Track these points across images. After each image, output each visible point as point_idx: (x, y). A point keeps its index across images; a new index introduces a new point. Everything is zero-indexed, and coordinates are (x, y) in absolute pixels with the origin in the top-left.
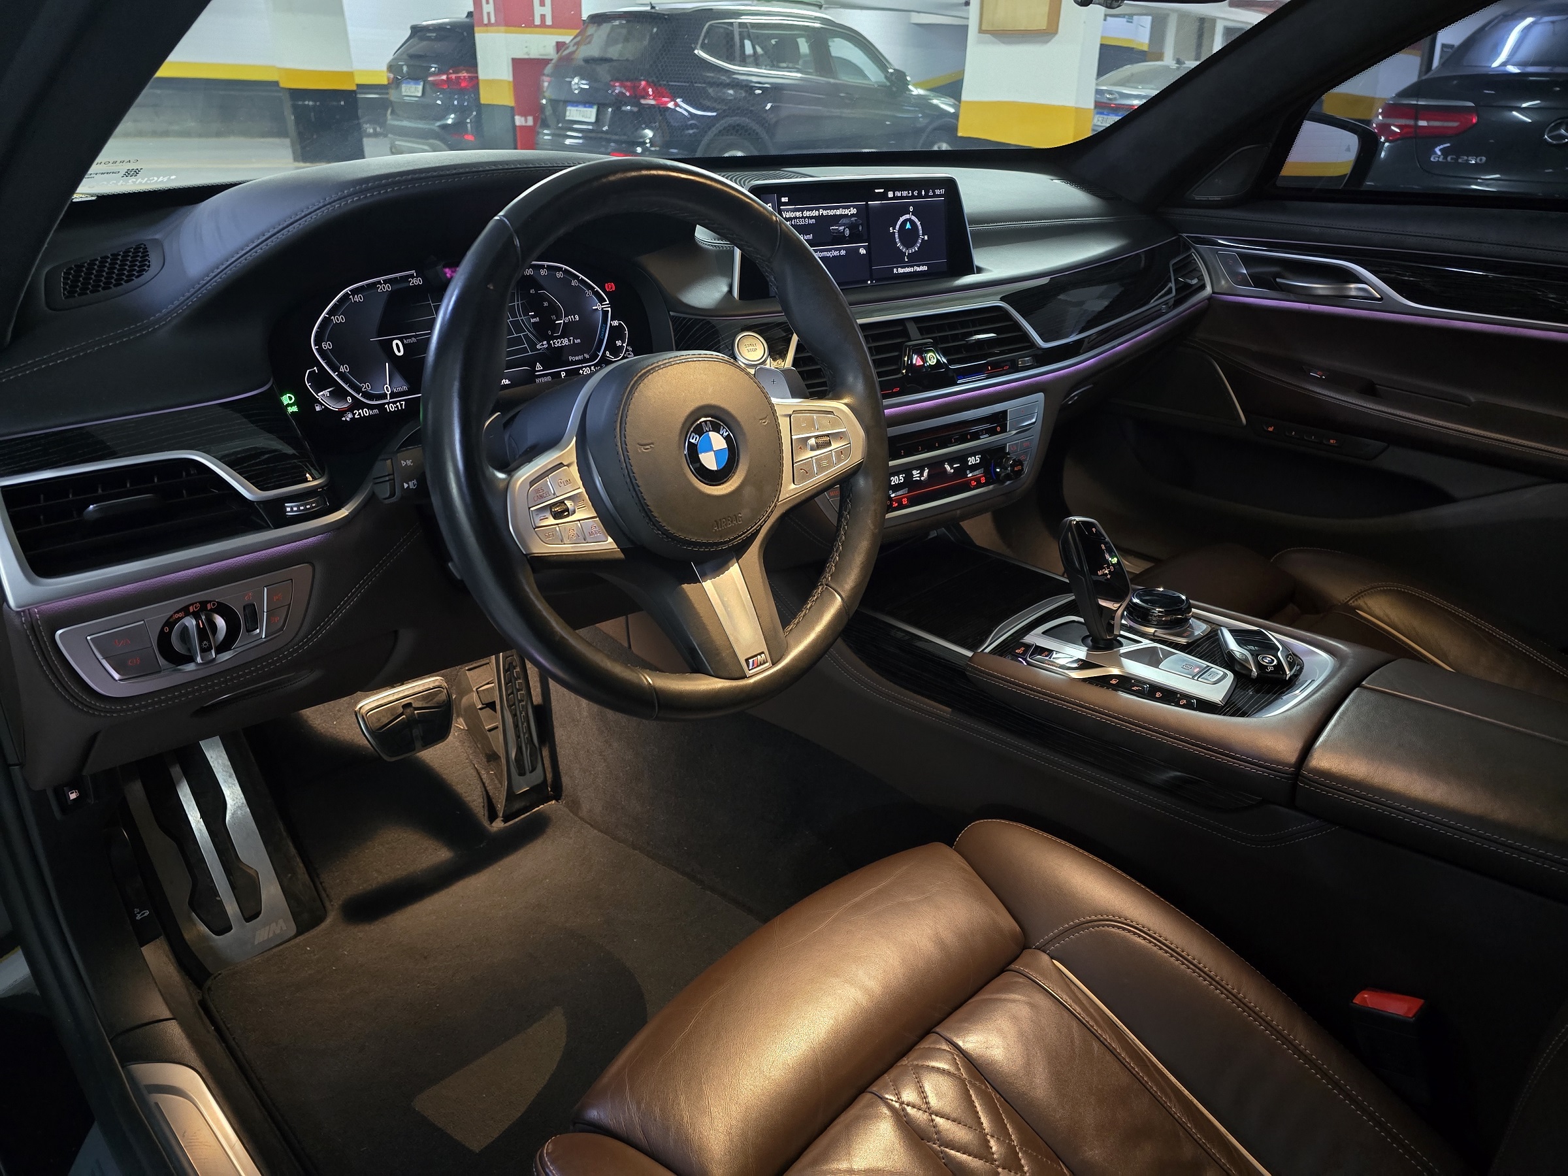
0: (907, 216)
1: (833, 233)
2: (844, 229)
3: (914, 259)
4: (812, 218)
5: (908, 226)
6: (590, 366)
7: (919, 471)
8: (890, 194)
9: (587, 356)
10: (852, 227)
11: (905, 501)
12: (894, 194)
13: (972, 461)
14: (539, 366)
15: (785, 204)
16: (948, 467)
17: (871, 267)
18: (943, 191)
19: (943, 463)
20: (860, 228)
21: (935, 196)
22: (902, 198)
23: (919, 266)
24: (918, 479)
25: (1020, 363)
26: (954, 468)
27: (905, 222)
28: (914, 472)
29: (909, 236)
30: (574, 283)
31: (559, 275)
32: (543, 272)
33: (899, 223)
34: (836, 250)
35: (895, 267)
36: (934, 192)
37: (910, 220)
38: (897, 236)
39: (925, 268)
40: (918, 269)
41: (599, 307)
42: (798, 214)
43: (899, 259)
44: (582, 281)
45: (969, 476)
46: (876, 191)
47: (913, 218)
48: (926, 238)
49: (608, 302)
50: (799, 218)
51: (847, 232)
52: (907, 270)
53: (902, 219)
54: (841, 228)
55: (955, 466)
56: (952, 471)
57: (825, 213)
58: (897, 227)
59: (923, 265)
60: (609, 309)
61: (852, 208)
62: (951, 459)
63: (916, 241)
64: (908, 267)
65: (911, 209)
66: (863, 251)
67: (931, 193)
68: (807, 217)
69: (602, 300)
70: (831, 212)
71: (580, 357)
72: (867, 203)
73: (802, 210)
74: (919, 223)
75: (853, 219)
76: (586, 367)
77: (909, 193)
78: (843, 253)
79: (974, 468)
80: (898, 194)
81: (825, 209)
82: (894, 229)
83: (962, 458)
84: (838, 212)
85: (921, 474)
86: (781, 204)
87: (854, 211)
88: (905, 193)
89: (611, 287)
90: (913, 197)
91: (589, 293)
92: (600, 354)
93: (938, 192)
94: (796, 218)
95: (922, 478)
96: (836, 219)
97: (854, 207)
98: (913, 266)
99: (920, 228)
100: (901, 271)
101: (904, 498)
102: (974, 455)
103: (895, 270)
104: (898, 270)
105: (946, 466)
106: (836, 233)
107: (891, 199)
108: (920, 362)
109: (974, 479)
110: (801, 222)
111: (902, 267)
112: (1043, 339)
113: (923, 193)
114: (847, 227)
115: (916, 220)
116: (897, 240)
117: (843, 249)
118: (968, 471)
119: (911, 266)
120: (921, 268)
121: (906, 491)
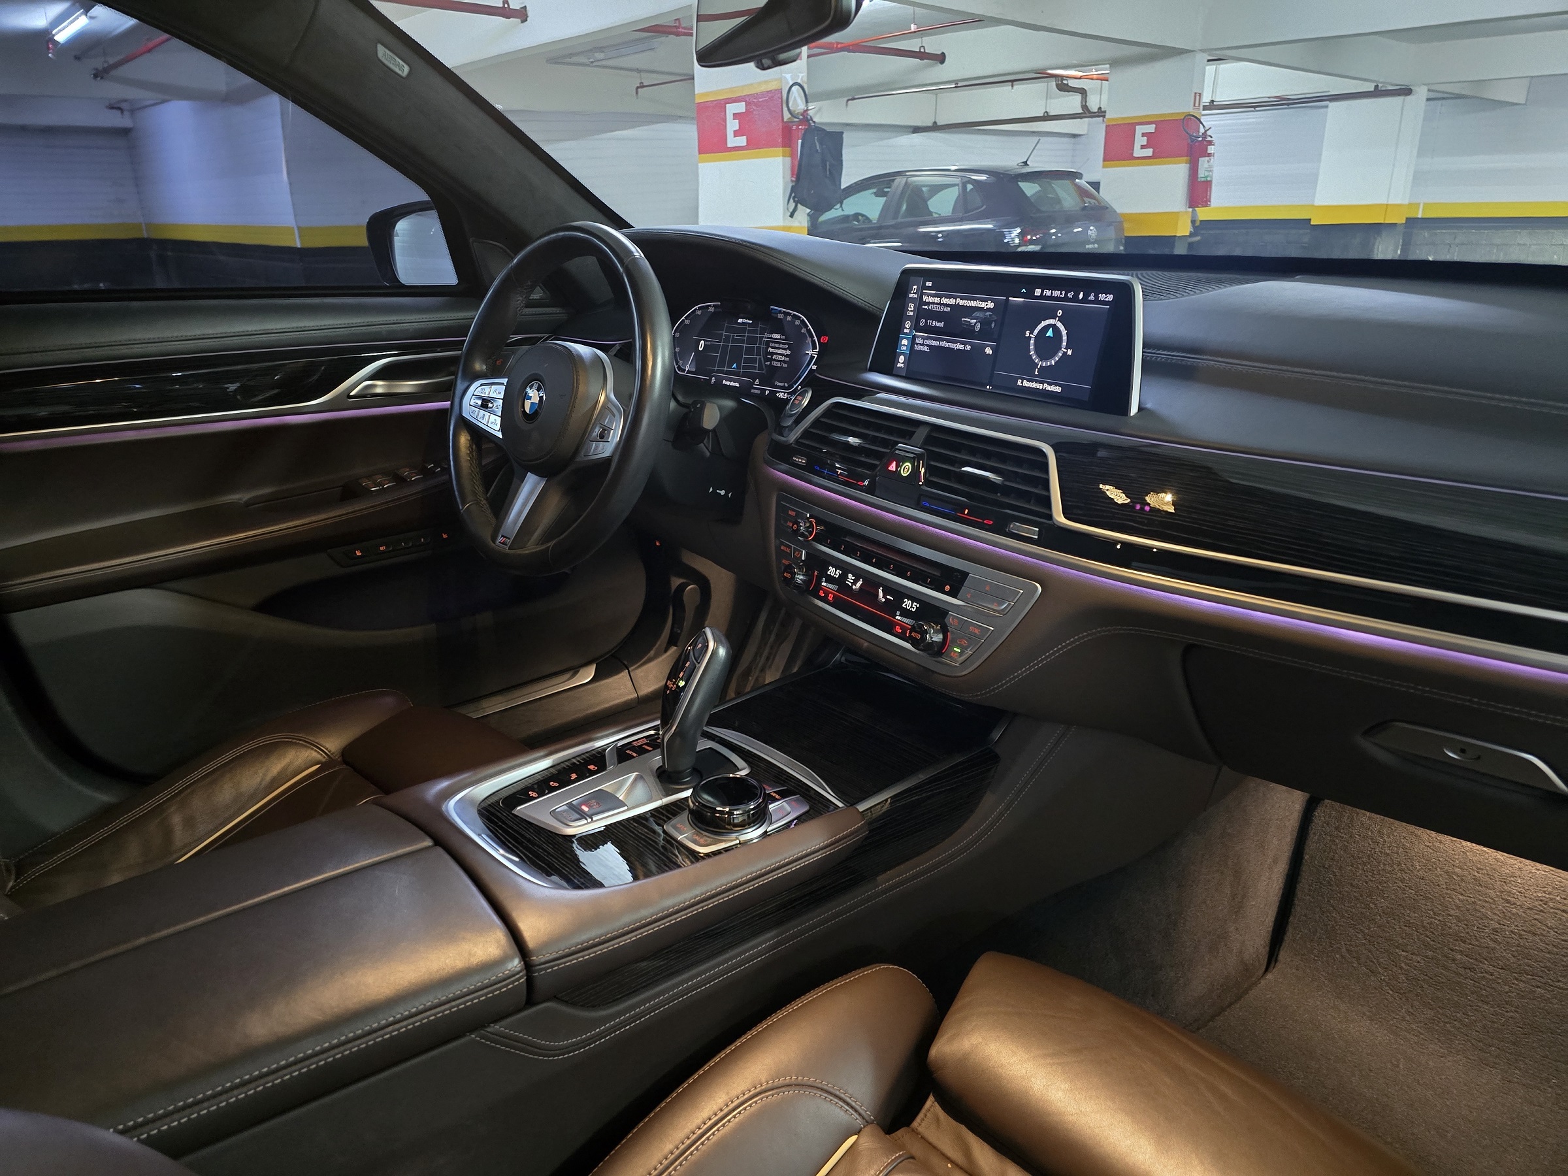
0: (1052, 321)
1: (964, 324)
2: (976, 323)
3: (1047, 374)
4: (948, 305)
5: (1050, 333)
6: (785, 393)
7: (853, 578)
8: (1038, 292)
9: (786, 385)
10: (985, 322)
11: (831, 597)
12: (1042, 292)
13: (907, 604)
14: (757, 382)
15: (928, 288)
16: (881, 595)
17: (994, 369)
18: (1110, 297)
19: (880, 585)
20: (993, 325)
21: (1097, 301)
22: (1051, 298)
23: (1051, 384)
24: (851, 585)
25: (1013, 526)
26: (886, 599)
27: (1046, 328)
28: (850, 576)
29: (1047, 346)
30: (804, 330)
31: (797, 322)
32: (789, 318)
33: (1039, 327)
34: (962, 343)
35: (1020, 378)
36: (1096, 296)
37: (1054, 326)
38: (1032, 342)
39: (1058, 389)
40: (1048, 388)
41: (810, 352)
42: (937, 300)
43: (1028, 369)
44: (809, 331)
45: (897, 618)
47: (1059, 325)
48: (1070, 352)
49: (817, 350)
50: (937, 304)
51: (978, 327)
52: (1034, 385)
53: (1043, 324)
54: (973, 322)
55: (888, 597)
56: (883, 600)
57: (961, 302)
58: (1036, 332)
59: (1056, 385)
60: (816, 356)
61: (990, 302)
62: (889, 588)
63: (1055, 354)
64: (1036, 382)
65: (1060, 313)
66: (989, 351)
67: (1092, 298)
68: (943, 304)
69: (814, 347)
70: (966, 303)
71: (782, 384)
72: (1007, 299)
73: (941, 297)
74: (1064, 332)
75: (988, 314)
76: (782, 392)
77: (1061, 294)
78: (968, 348)
79: (906, 613)
80: (1048, 293)
81: (961, 298)
82: (1031, 333)
83: (900, 594)
84: (975, 304)
85: (855, 582)
86: (925, 287)
88: (1056, 293)
89: (825, 339)
90: (1066, 299)
91: (809, 340)
92: (795, 387)
93: (1102, 297)
94: (933, 303)
95: (854, 587)
96: (970, 311)
97: (992, 301)
98: (1042, 383)
99: (1065, 338)
100: (1026, 384)
101: (832, 593)
102: (913, 600)
103: (1019, 382)
104: (1022, 383)
105: (880, 591)
106: (967, 325)
107: (1037, 298)
108: (893, 467)
109: (899, 625)
110: (937, 309)
111: (1029, 381)
112: (1067, 514)
113: (1081, 296)
114: (979, 322)
115: (1062, 328)
116: (1032, 347)
117: (970, 344)
118: (898, 613)
119: (1040, 382)
120: (1053, 388)
121: (836, 587)
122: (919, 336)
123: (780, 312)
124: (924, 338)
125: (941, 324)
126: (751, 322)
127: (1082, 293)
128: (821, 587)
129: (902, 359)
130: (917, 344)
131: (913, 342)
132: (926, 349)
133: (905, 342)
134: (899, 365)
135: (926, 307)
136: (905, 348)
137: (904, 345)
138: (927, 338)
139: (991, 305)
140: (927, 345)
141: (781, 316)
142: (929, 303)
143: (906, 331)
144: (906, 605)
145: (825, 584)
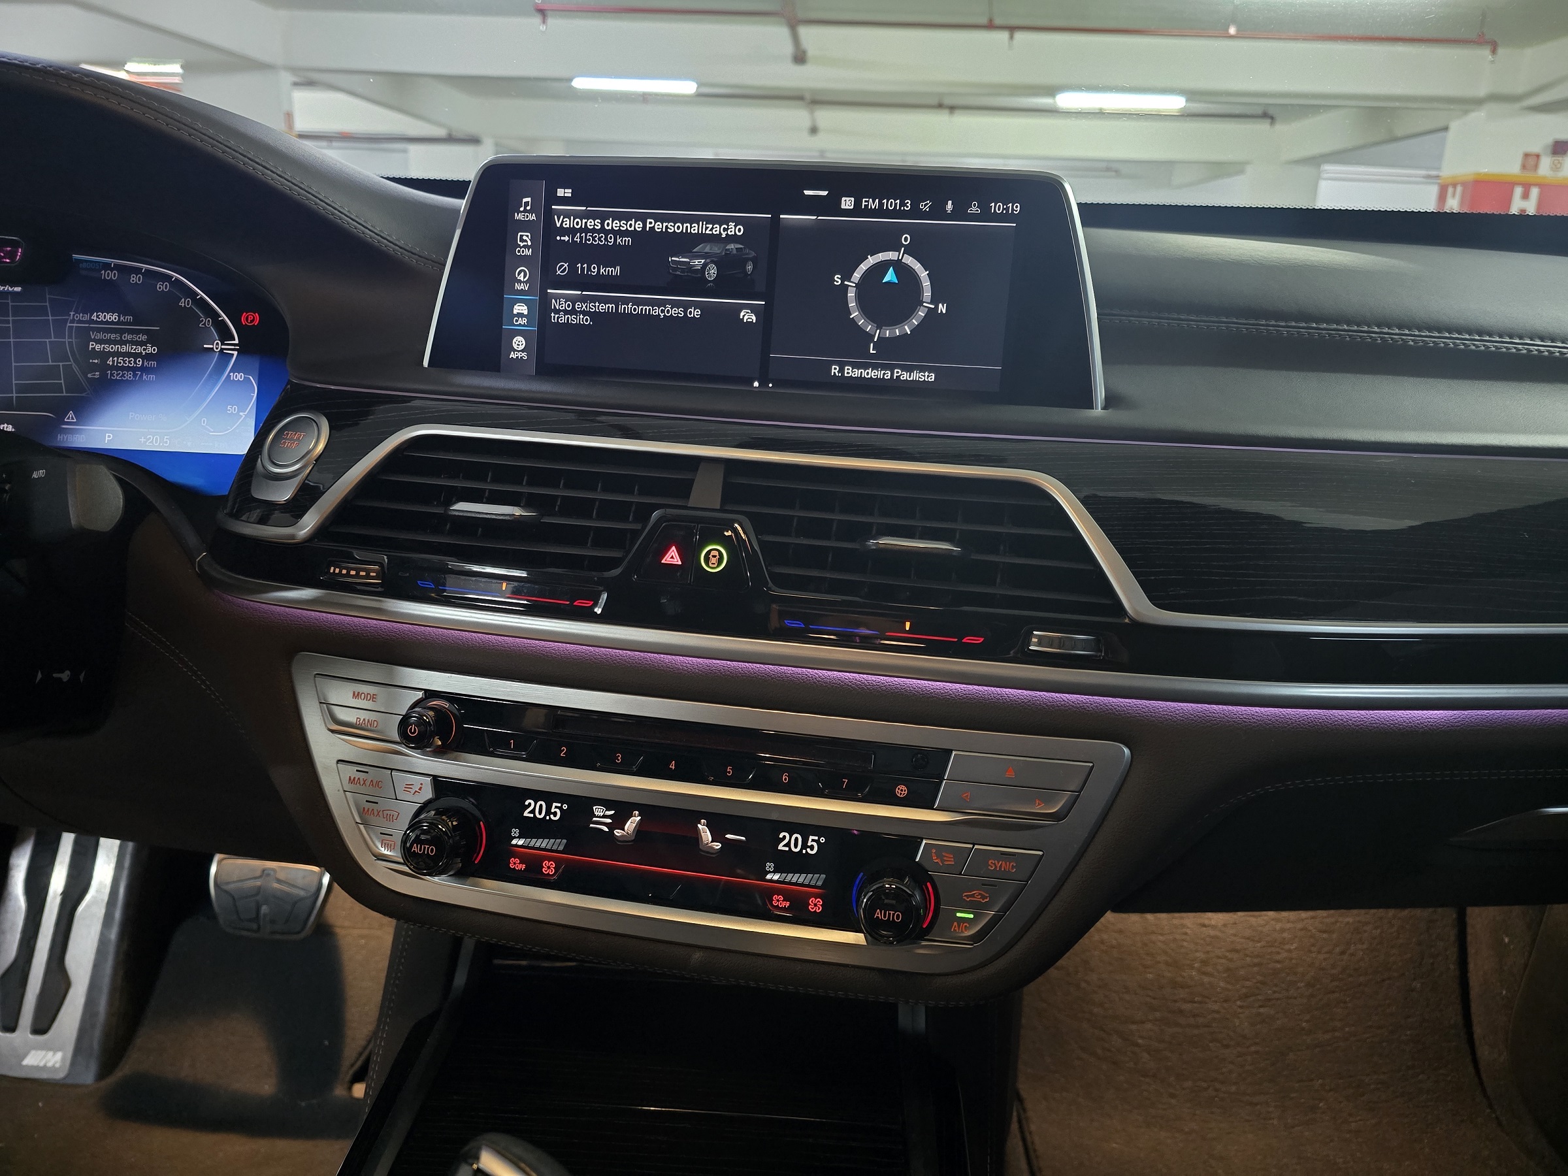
0: (892, 255)
1: (675, 269)
2: (705, 266)
4: (626, 233)
5: (890, 276)
7: (612, 812)
8: (847, 203)
10: (722, 262)
11: (548, 868)
12: (858, 203)
13: (789, 842)
14: (70, 416)
15: (564, 201)
16: (706, 835)
17: (766, 349)
18: (1015, 208)
19: (697, 816)
20: (750, 267)
21: (986, 215)
22: (880, 212)
23: (909, 369)
24: (606, 829)
25: (1034, 640)
26: (726, 843)
27: (882, 267)
28: (598, 810)
29: (889, 300)
30: (186, 303)
31: (162, 287)
32: (136, 279)
33: (863, 267)
34: (675, 304)
35: (835, 363)
36: (985, 207)
37: (898, 266)
38: (851, 294)
39: (928, 377)
40: (905, 376)
41: (217, 346)
42: (592, 224)
43: (851, 346)
44: (201, 303)
45: (769, 877)
46: (807, 192)
47: (909, 260)
48: (942, 308)
49: (237, 341)
50: (594, 231)
51: (712, 272)
52: (872, 374)
53: (871, 260)
54: (698, 263)
55: (729, 837)
56: (717, 845)
57: (659, 227)
58: (857, 276)
59: (922, 369)
60: (235, 353)
61: (732, 225)
62: (721, 820)
63: (910, 313)
64: (875, 366)
65: (906, 239)
66: (748, 316)
67: (974, 209)
68: (612, 231)
69: (225, 335)
70: (672, 228)
72: (776, 220)
73: (603, 217)
74: (923, 274)
75: (731, 246)
77: (903, 204)
78: (696, 313)
79: (793, 863)
80: (873, 204)
81: (658, 218)
82: (847, 276)
83: (760, 825)
84: (695, 229)
85: (619, 821)
86: (554, 199)
87: (739, 231)
88: (891, 204)
89: (252, 318)
90: (915, 213)
91: (207, 322)
92: (190, 420)
93: (997, 207)
94: (586, 230)
95: (617, 833)
96: (687, 243)
97: (738, 221)
98: (891, 368)
99: (926, 284)
100: (849, 371)
101: (550, 860)
102: (804, 831)
103: (835, 370)
104: (842, 370)
105: (703, 828)
106: (683, 271)
107: (847, 213)
108: (672, 557)
109: (779, 892)
110: (599, 240)
111: (855, 366)
112: (1158, 598)
113: (950, 206)
114: (712, 262)
115: (917, 266)
116: (852, 304)
117: (696, 305)
118: (770, 866)
119: (884, 367)
120: (916, 376)
121: (559, 844)
122: (557, 297)
123: (107, 266)
124: (574, 300)
125: (616, 271)
126: (18, 289)
127: (950, 202)
128: (512, 852)
129: (519, 342)
130: (557, 311)
131: (543, 308)
132: (585, 320)
133: (520, 308)
134: (512, 355)
135: (566, 238)
136: (524, 321)
137: (520, 315)
138: (584, 299)
139: (734, 229)
140: (584, 313)
141: (112, 275)
142: (572, 231)
143: (518, 287)
144: (788, 845)
145: (521, 842)
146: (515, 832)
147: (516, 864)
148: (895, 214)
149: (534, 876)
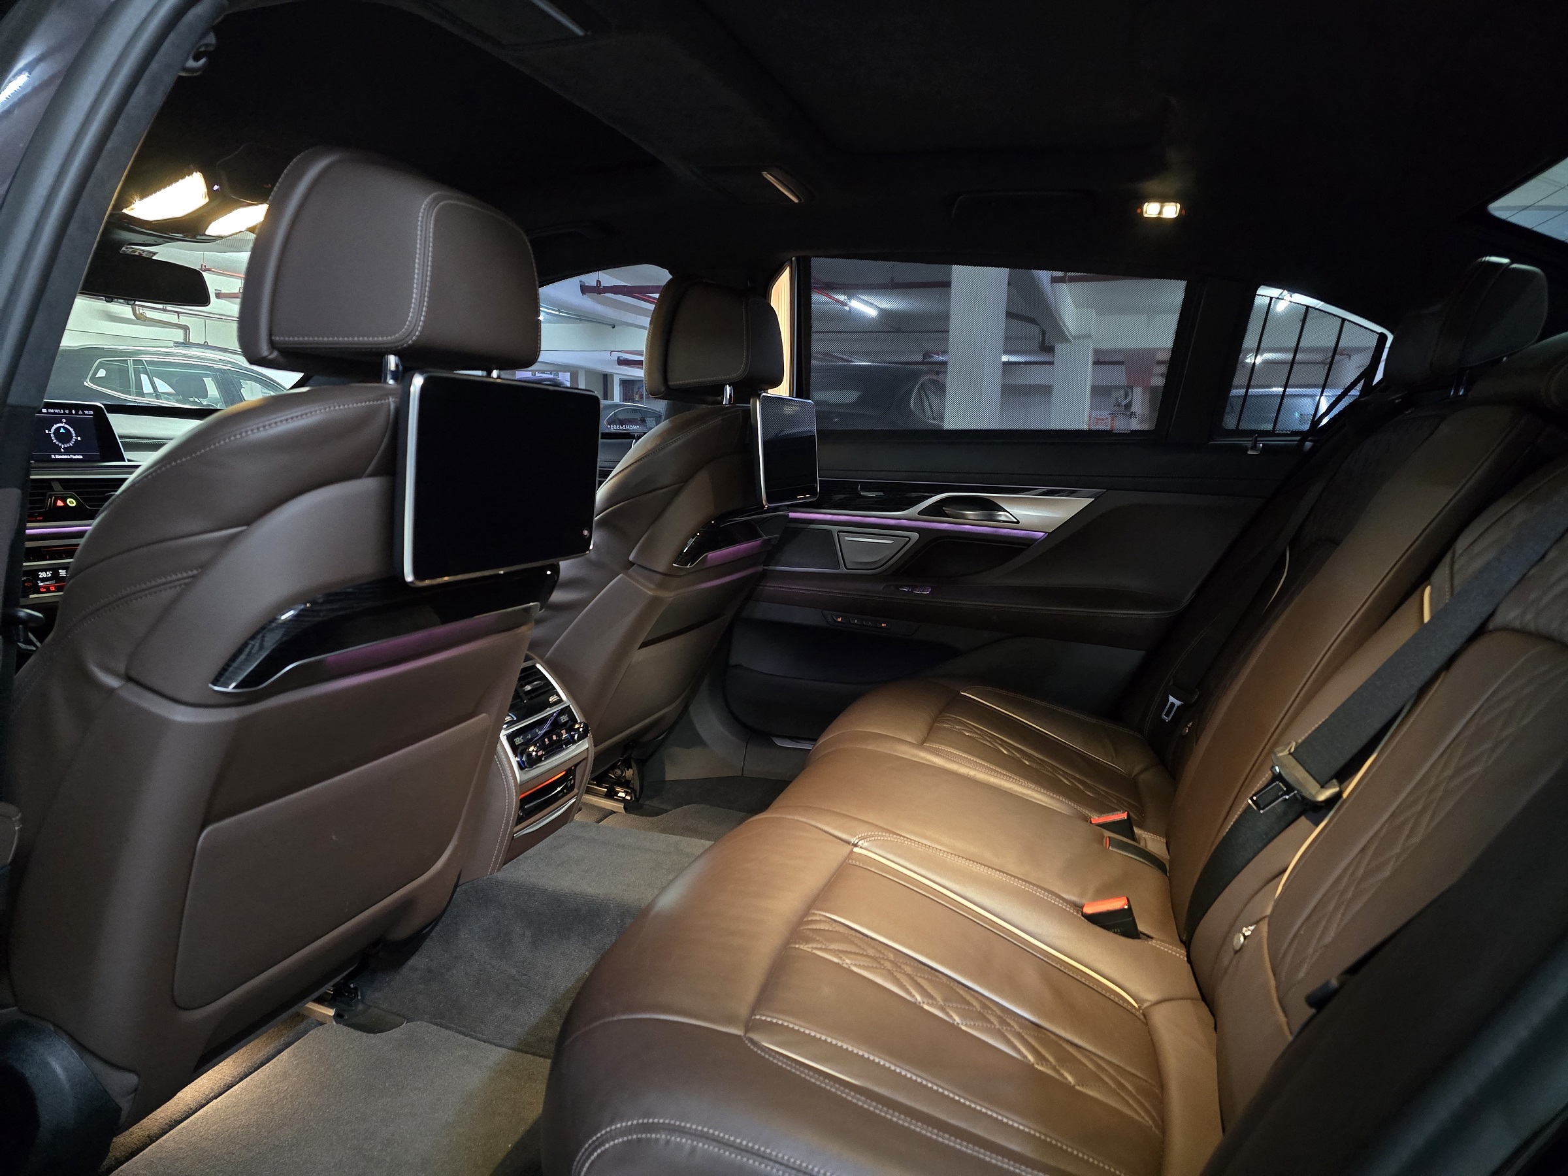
0: (61, 425)
3: (68, 451)
5: (62, 430)
7: (65, 571)
8: (44, 411)
11: (52, 589)
12: (47, 411)
18: (91, 412)
21: (84, 414)
22: (54, 413)
23: (75, 455)
24: (65, 575)
27: (59, 428)
28: (61, 571)
29: (64, 437)
33: (54, 428)
35: (53, 454)
36: (83, 412)
37: (63, 427)
38: (52, 435)
39: (81, 457)
40: (74, 457)
43: (57, 450)
47: (66, 426)
48: (79, 438)
52: (64, 457)
53: (56, 426)
58: (52, 430)
59: (78, 454)
63: (70, 440)
64: (65, 455)
65: (64, 420)
67: (80, 412)
74: (71, 430)
77: (60, 411)
80: (52, 411)
82: (50, 431)
85: (67, 572)
88: (57, 411)
90: (64, 413)
93: (86, 412)
98: (69, 455)
99: (73, 432)
100: (57, 457)
101: (53, 586)
107: (45, 413)
108: (60, 504)
111: (59, 455)
115: (69, 428)
116: (53, 438)
119: (67, 455)
120: (77, 457)
121: (53, 582)
127: (73, 411)
128: (41, 587)
145: (42, 584)
146: (39, 582)
147: (42, 590)
148: (59, 414)
149: (48, 591)
